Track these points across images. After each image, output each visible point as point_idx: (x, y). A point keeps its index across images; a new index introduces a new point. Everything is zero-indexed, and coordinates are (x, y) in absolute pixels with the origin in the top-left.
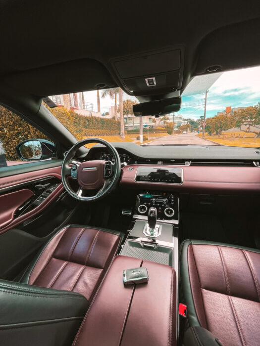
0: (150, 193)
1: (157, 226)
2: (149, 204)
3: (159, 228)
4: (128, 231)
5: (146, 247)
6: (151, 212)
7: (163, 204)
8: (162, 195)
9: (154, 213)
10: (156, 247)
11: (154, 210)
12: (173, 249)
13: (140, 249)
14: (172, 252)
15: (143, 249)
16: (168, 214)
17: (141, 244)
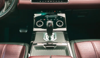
0: (44, 11)
1: (53, 34)
2: (44, 20)
3: (54, 36)
4: (32, 42)
5: (48, 48)
6: (49, 24)
7: (55, 19)
8: (53, 12)
9: (51, 24)
10: (55, 47)
11: (50, 22)
12: (67, 46)
13: (44, 50)
14: (67, 48)
15: (47, 50)
16: (59, 25)
17: (45, 47)
